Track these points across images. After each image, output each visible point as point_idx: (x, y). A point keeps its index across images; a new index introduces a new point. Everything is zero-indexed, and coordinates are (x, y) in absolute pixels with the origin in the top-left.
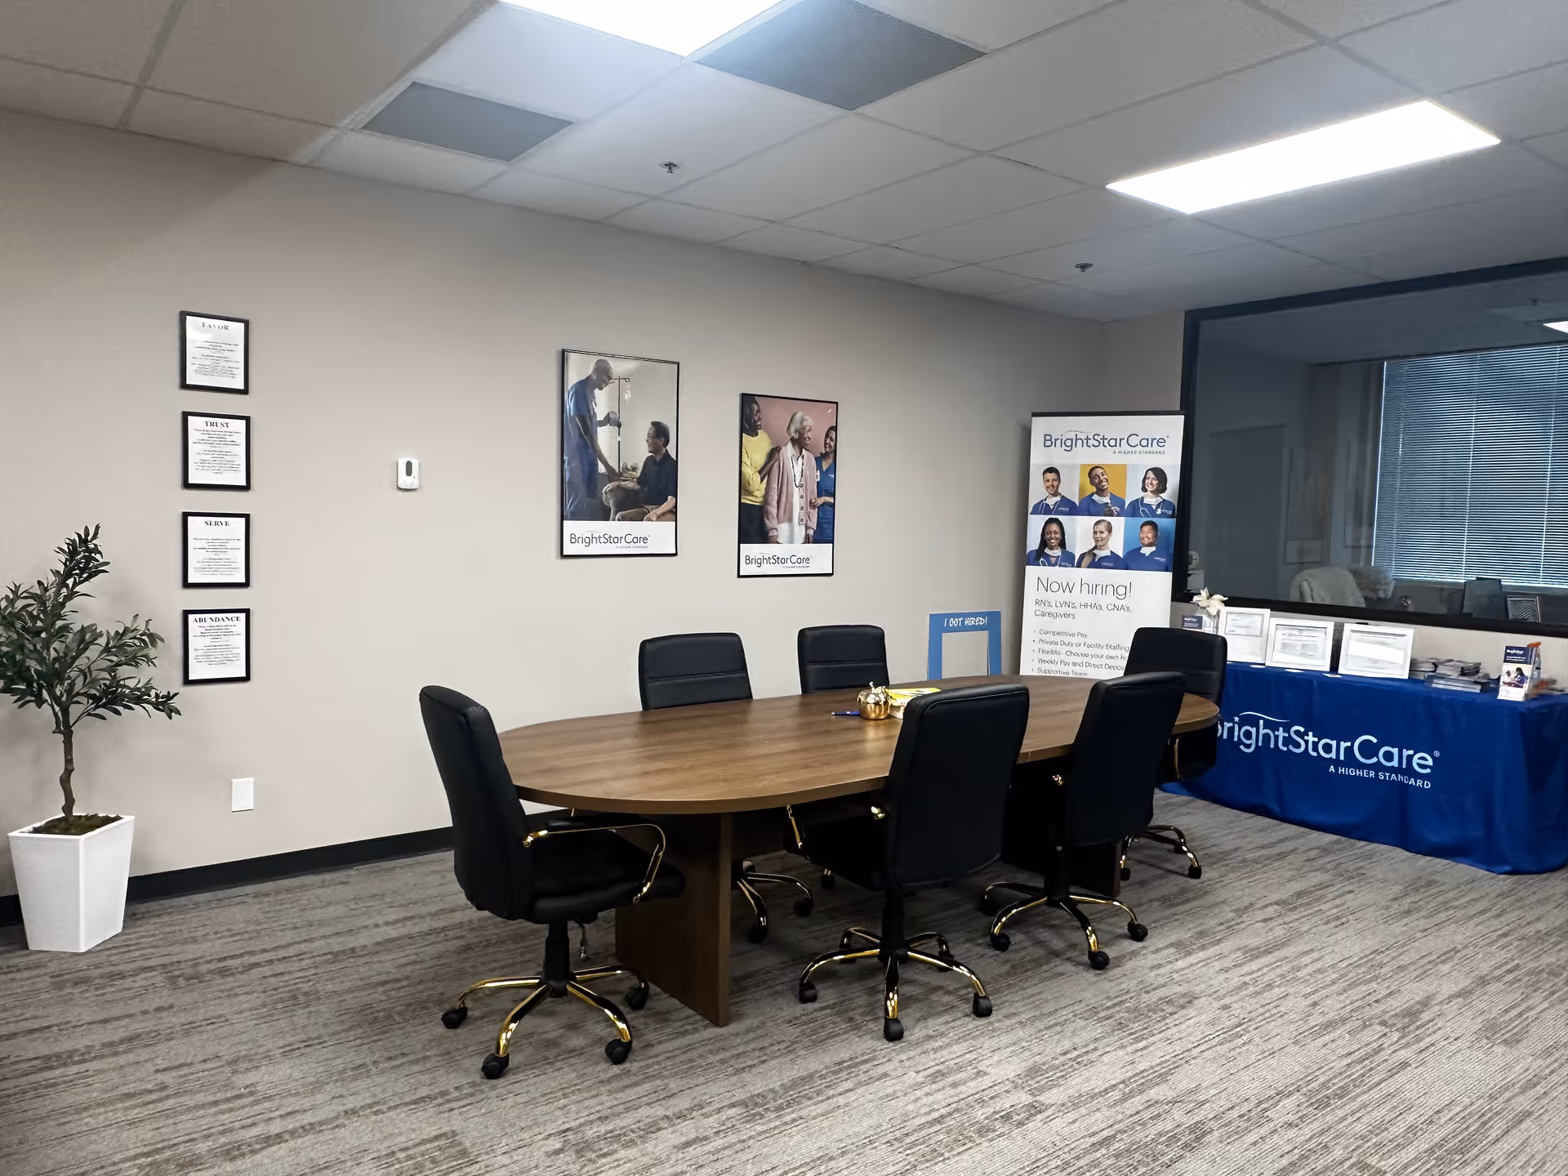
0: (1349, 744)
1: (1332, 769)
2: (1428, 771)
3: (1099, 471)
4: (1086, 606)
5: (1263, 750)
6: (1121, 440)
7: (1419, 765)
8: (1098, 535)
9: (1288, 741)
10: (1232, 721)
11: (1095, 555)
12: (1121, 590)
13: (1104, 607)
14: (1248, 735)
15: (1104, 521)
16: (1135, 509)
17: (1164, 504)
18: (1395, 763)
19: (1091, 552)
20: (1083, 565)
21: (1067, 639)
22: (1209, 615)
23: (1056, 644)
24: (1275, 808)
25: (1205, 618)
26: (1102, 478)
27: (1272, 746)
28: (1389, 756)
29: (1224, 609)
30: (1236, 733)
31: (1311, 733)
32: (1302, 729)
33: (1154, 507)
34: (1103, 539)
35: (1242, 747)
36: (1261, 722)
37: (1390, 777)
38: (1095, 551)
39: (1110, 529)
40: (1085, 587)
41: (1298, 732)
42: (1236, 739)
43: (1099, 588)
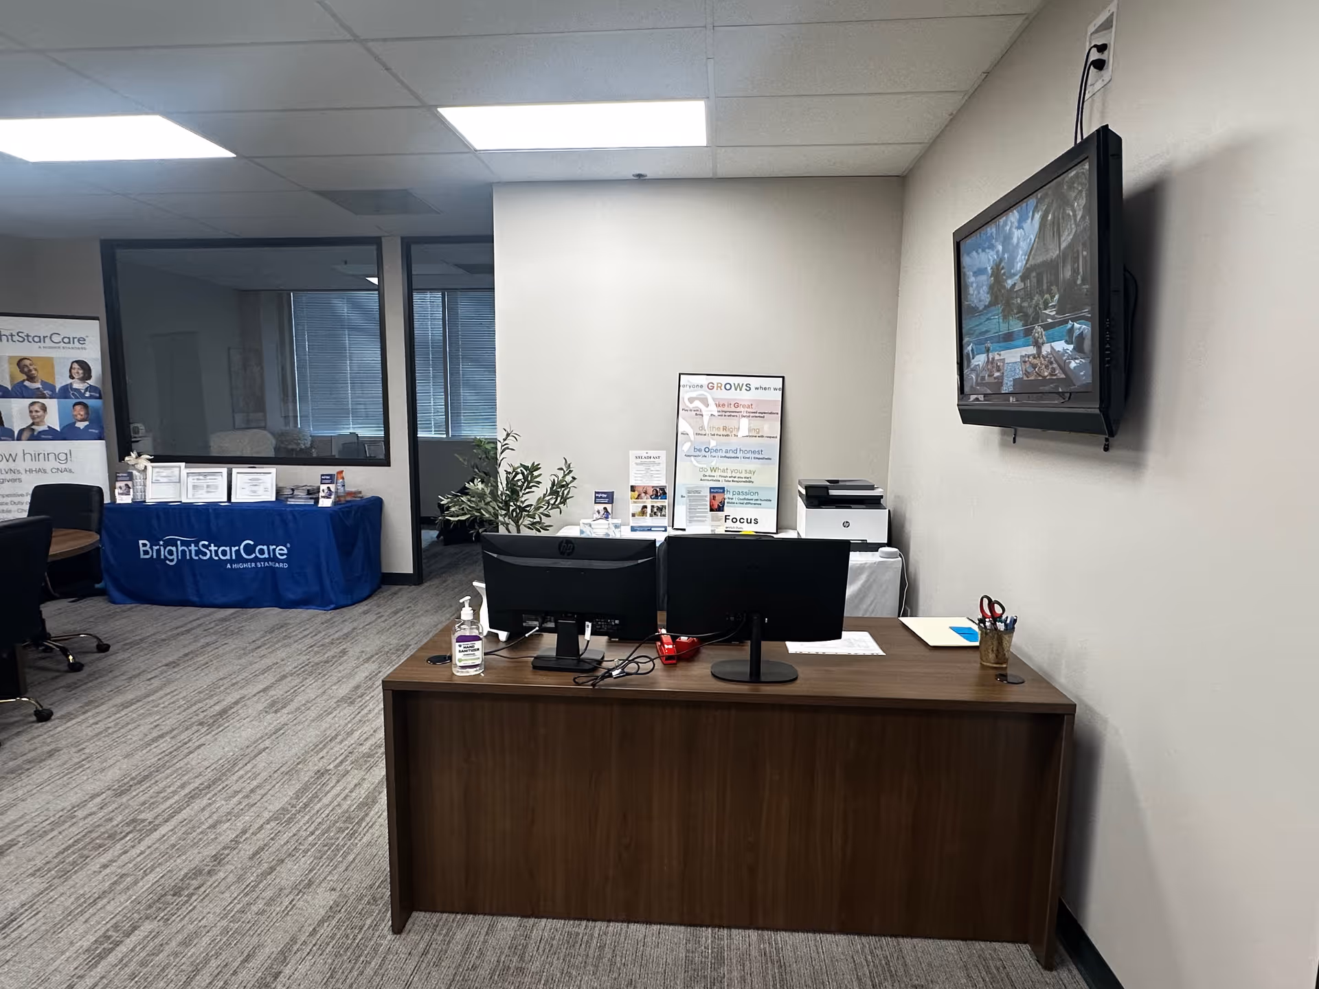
0: (237, 548)
1: (229, 566)
2: (285, 557)
3: (27, 362)
4: (31, 471)
5: (183, 561)
6: (44, 337)
7: (280, 554)
8: (34, 414)
9: (198, 552)
10: (159, 545)
11: (33, 430)
12: (63, 457)
13: (48, 471)
14: (171, 553)
15: (38, 402)
16: (65, 392)
17: (91, 388)
18: (266, 556)
19: (29, 428)
20: (23, 437)
21: (16, 499)
22: (139, 471)
23: (7, 504)
24: (195, 599)
25: (135, 472)
26: (31, 368)
27: (188, 558)
28: (262, 552)
29: (149, 465)
30: (162, 553)
31: (212, 545)
32: (206, 543)
33: (83, 391)
34: (38, 417)
35: (168, 562)
36: (179, 542)
37: (264, 564)
38: (33, 427)
39: (44, 408)
40: (28, 457)
41: (204, 546)
42: (162, 557)
43: (41, 456)
